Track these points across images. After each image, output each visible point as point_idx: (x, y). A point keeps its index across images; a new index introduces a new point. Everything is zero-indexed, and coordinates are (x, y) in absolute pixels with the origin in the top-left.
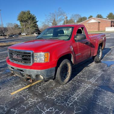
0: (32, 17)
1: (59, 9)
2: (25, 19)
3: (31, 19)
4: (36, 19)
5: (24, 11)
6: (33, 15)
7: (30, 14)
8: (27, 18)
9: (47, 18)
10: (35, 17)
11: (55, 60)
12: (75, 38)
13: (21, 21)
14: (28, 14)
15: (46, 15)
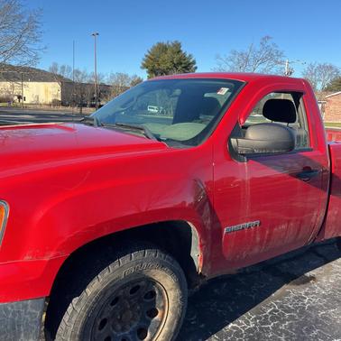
0: (183, 62)
1: (264, 39)
2: (163, 67)
3: (180, 68)
4: (196, 68)
5: (165, 42)
6: (187, 55)
7: (180, 51)
8: (168, 65)
9: (220, 65)
10: (194, 63)
11: (44, 257)
12: (233, 141)
13: (153, 71)
14: (174, 53)
15: (218, 57)
